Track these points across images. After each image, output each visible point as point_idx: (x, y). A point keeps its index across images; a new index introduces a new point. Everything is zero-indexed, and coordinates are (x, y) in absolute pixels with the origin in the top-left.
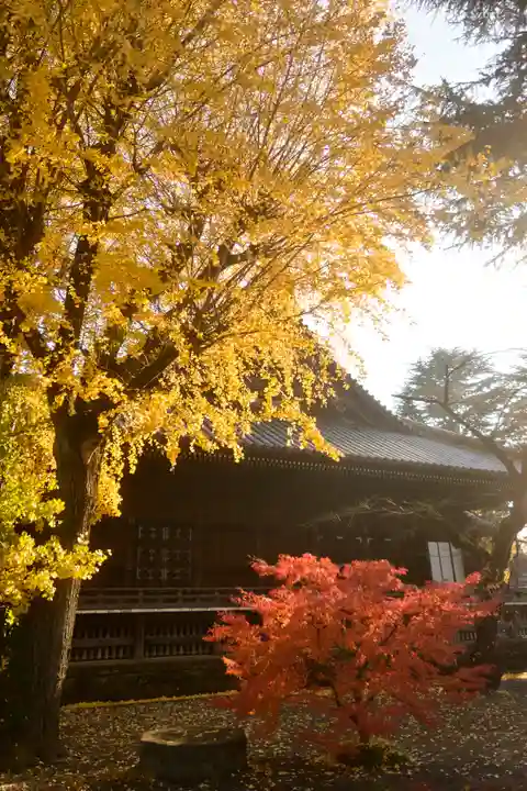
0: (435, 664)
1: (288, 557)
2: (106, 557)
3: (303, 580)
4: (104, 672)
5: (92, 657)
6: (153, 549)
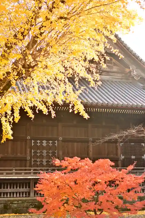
4: (16, 202)
5: (12, 196)
6: (39, 150)
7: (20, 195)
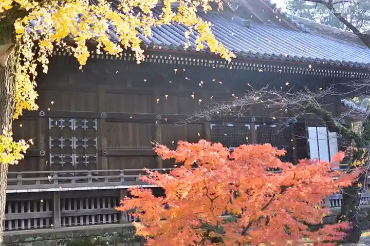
0: (305, 223)
1: (186, 143)
2: (28, 146)
3: (199, 160)
5: (17, 227)
6: (63, 138)
7: (32, 224)
